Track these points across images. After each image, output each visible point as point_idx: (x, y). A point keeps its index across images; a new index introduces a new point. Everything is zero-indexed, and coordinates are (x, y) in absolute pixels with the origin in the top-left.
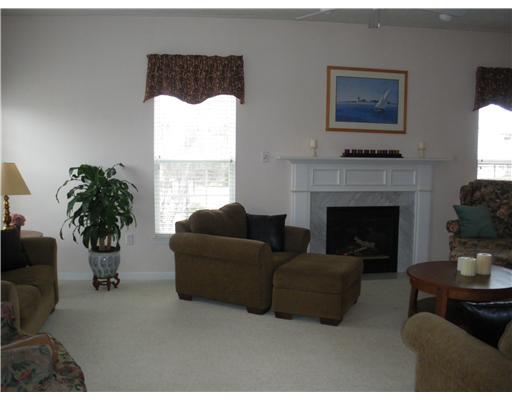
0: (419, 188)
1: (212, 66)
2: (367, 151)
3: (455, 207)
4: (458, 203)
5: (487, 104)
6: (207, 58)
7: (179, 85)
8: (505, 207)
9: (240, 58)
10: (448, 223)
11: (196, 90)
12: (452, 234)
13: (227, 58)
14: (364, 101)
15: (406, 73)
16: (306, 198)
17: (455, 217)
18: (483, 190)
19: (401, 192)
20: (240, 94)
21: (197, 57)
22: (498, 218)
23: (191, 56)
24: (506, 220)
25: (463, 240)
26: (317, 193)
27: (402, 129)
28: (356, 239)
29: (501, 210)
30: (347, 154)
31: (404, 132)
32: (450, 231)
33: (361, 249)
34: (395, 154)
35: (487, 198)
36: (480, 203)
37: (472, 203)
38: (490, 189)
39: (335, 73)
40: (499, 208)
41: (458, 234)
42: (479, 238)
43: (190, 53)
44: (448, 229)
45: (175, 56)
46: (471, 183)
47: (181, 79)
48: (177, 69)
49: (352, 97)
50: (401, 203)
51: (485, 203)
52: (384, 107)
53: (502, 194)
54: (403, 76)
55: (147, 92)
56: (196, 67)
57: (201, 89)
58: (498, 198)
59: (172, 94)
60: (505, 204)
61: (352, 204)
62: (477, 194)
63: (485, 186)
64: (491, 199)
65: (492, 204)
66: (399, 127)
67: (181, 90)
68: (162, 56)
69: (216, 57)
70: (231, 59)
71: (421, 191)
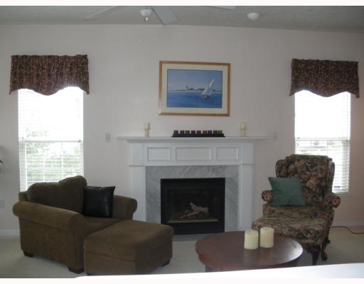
0: (242, 162)
1: (62, 64)
2: (193, 132)
3: (270, 179)
4: (274, 175)
5: (301, 90)
6: (58, 57)
7: (35, 80)
8: (314, 178)
9: (85, 57)
10: (263, 193)
11: (49, 84)
12: (266, 202)
13: (74, 57)
14: (191, 89)
15: (229, 65)
16: (142, 172)
17: (269, 188)
18: (296, 163)
19: (226, 166)
20: (85, 86)
21: (50, 57)
22: (308, 188)
23: (45, 57)
24: (314, 190)
25: (272, 209)
26: (152, 167)
27: (226, 112)
28: (191, 204)
29: (310, 181)
30: (176, 134)
31: (227, 115)
32: (264, 200)
33: (194, 213)
34: (219, 134)
35: (299, 171)
36: (293, 175)
37: (287, 175)
38: (302, 162)
39: (165, 67)
40: (309, 179)
41: (270, 203)
42: (288, 206)
43: (45, 54)
44: (263, 198)
45: (33, 56)
46: (287, 157)
47: (38, 76)
48: (34, 67)
49: (182, 86)
50: (226, 175)
51: (298, 175)
52: (210, 94)
53: (312, 167)
54: (226, 67)
55: (11, 86)
56: (49, 65)
57: (53, 83)
58: (308, 170)
59: (30, 88)
60: (315, 175)
61: (182, 177)
62: (292, 167)
63: (298, 160)
64: (302, 172)
65: (303, 176)
66: (223, 110)
67: (38, 84)
68: (22, 57)
69: (66, 56)
70: (78, 57)
71: (243, 165)
